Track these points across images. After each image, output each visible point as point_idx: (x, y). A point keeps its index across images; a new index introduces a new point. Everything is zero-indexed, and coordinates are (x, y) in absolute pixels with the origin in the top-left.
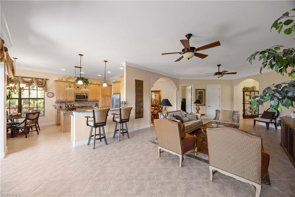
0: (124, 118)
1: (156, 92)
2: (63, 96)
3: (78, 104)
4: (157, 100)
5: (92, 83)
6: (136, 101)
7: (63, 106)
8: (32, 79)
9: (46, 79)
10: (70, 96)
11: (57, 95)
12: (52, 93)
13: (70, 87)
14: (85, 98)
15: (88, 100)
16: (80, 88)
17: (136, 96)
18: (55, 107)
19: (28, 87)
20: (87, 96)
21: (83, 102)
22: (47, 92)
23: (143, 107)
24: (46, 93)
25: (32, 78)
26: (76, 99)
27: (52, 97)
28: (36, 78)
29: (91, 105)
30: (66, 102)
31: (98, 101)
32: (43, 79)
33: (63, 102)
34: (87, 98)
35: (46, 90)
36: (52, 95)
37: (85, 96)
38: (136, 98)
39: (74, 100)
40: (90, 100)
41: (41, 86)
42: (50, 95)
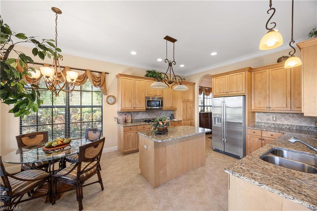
2: (130, 101)
3: (147, 115)
7: (128, 119)
8: (84, 72)
9: (106, 73)
10: (139, 101)
11: (122, 99)
12: (114, 97)
14: (159, 106)
18: (118, 121)
19: (79, 85)
20: (162, 102)
21: (153, 112)
22: (106, 94)
24: (105, 97)
25: (86, 70)
26: (148, 107)
27: (113, 103)
28: (91, 71)
30: (132, 112)
31: (175, 110)
32: (101, 73)
33: (129, 112)
34: (162, 105)
35: (104, 91)
36: (113, 100)
37: (159, 101)
39: (145, 108)
40: (166, 108)
41: (98, 84)
42: (111, 100)
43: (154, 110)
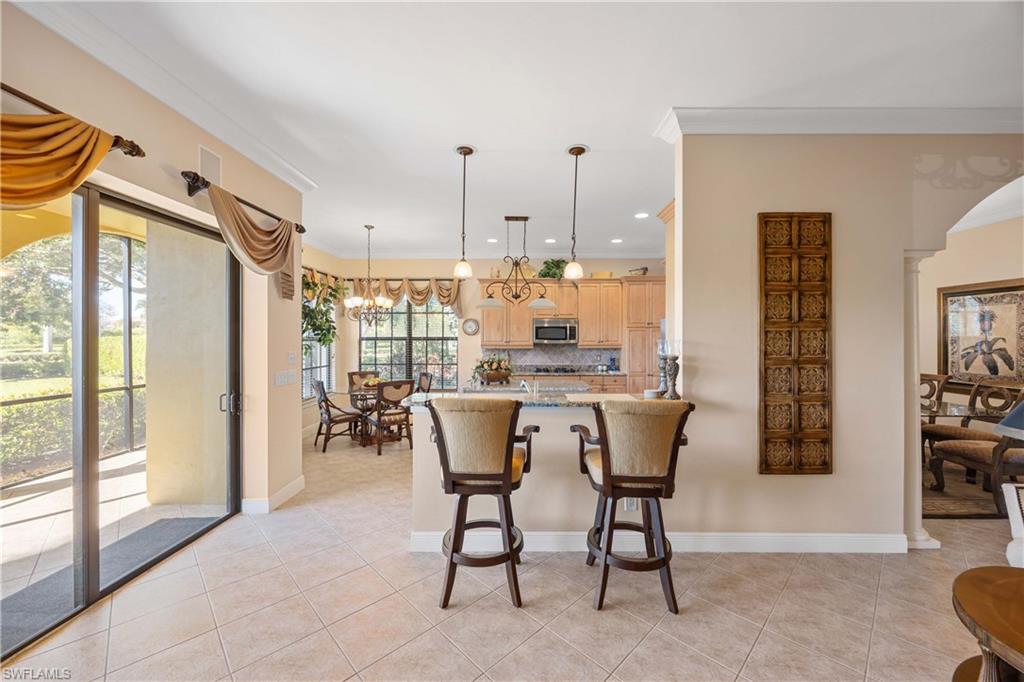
0: (633, 468)
1: (982, 296)
2: (498, 329)
4: (999, 345)
5: (594, 277)
6: (765, 354)
9: (460, 280)
10: (518, 329)
12: (476, 322)
13: (490, 297)
14: (565, 339)
15: (575, 345)
16: (523, 297)
17: (766, 319)
20: (573, 329)
21: (562, 352)
22: (462, 317)
23: (827, 402)
24: (460, 322)
25: (430, 280)
26: (537, 341)
27: (475, 333)
28: (436, 280)
29: (591, 364)
31: (617, 349)
32: (452, 281)
34: (573, 336)
35: (459, 312)
36: (474, 327)
37: (565, 328)
38: (765, 333)
39: (531, 343)
40: (586, 343)
41: (446, 300)
42: (471, 327)
43: (564, 348)
